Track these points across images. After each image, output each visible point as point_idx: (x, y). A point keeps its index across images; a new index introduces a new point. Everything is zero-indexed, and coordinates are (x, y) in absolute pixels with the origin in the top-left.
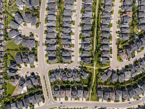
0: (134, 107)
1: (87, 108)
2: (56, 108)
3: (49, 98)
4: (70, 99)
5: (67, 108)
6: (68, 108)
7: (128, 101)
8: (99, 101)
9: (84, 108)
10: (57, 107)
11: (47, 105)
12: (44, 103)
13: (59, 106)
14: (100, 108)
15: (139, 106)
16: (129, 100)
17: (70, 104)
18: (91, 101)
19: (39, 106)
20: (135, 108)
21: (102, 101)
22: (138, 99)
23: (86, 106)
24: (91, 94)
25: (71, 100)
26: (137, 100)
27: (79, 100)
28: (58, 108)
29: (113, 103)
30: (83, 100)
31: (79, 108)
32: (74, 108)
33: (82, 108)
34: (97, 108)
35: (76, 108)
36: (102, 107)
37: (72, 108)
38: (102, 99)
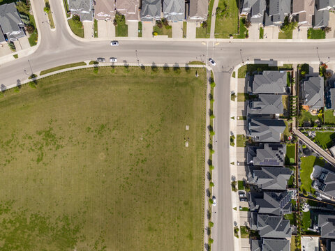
1: (202, 63)
2: (84, 64)
3: (52, 26)
4: (137, 31)
5: (123, 64)
6: (127, 67)
8: (247, 36)
9: (190, 66)
10: (87, 62)
11: (46, 52)
12: (35, 48)
13: (95, 60)
14: (253, 62)
17: (137, 49)
18: (216, 37)
19: (16, 56)
21: (261, 36)
23: (199, 59)
25: (140, 35)
27: (170, 36)
28: (88, 66)
29: (301, 41)
30: (184, 36)
31: (171, 65)
32: (151, 65)
33: (182, 65)
34: (240, 66)
35: (158, 65)
36: (260, 60)
37: (145, 65)
38: (261, 28)
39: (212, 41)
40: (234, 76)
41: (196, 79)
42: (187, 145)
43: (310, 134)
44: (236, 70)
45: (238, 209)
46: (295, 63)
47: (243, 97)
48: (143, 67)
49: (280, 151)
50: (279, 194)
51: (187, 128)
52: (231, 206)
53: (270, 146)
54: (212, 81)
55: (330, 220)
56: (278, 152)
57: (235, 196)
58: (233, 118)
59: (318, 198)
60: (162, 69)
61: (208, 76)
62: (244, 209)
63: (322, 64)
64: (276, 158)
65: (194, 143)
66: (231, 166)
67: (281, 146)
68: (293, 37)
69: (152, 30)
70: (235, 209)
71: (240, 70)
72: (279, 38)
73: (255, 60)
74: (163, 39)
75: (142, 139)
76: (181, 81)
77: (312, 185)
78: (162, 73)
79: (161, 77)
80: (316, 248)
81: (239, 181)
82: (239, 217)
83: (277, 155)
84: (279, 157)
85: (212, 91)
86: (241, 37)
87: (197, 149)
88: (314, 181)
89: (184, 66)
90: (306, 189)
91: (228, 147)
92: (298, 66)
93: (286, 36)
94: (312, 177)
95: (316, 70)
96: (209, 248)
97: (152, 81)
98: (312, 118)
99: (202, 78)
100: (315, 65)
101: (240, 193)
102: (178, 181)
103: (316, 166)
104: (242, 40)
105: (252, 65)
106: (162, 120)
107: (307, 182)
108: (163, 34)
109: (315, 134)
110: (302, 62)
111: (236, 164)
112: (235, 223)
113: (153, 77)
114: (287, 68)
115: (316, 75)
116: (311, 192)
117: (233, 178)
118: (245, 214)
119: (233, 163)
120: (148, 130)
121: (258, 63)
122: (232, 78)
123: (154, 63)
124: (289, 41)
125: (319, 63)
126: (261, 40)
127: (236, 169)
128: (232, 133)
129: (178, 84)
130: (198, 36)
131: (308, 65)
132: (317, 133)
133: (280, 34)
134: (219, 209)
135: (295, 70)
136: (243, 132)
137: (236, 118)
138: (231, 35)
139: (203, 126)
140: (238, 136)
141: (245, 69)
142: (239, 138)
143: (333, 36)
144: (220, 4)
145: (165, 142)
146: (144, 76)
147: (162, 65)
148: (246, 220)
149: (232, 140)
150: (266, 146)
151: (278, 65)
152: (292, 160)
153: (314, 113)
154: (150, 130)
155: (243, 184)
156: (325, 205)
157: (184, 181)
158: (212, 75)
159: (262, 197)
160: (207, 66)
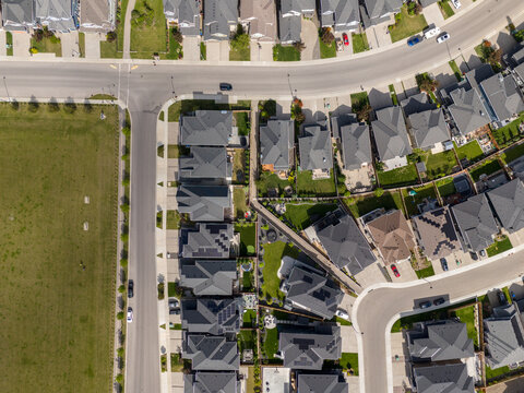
0: (391, 88)
1: (112, 98)
4: (5, 47)
7: (356, 50)
8: (181, 56)
9: (92, 102)
14: (191, 97)
15: (422, 80)
16: (361, 44)
17: (5, 74)
18: (133, 56)
20: (399, 91)
21: (203, 55)
22: (414, 41)
24: (135, 12)
25: (10, 52)
26: (410, 42)
27: (59, 53)
29: (264, 64)
30: (82, 55)
31: (61, 101)
32: (28, 100)
33: (79, 101)
34: (171, 102)
35: (40, 100)
36: (201, 93)
37: (18, 100)
38: (202, 43)
39: (127, 63)
40: (162, 119)
41: (103, 122)
42: (86, 227)
43: (277, 208)
44: (165, 109)
45: (168, 326)
46: (256, 98)
47: (177, 151)
48: (16, 105)
49: (223, 235)
50: (218, 303)
51: (87, 200)
52: (157, 323)
53: (207, 227)
54: (127, 125)
55: (296, 341)
56: (218, 237)
57: (163, 306)
58: (161, 184)
59: (286, 307)
60: (46, 107)
61: (121, 117)
62: (177, 327)
63: (295, 99)
64: (216, 246)
65: (99, 225)
66: (158, 259)
67: (225, 228)
68: (252, 57)
69: (28, 45)
70: (163, 327)
71: (171, 109)
72: (231, 59)
73: (194, 93)
74: (48, 58)
75: (12, 219)
76: (76, 125)
77: (281, 286)
78: (45, 113)
79: (45, 119)
80: (286, 384)
81: (169, 284)
82: (169, 340)
83: (217, 241)
84: (220, 244)
85: (127, 141)
86: (172, 57)
87: (103, 234)
88: (282, 281)
89: (83, 101)
90: (271, 293)
91: (154, 230)
92: (259, 104)
93: (239, 57)
94: (279, 275)
95: (287, 110)
96: (121, 389)
97: (28, 125)
98: (281, 183)
99: (112, 121)
100: (285, 102)
101: (171, 302)
102: (72, 285)
103: (286, 257)
104: (174, 62)
105: (189, 101)
106: (45, 188)
107: (272, 283)
108: (46, 51)
109: (285, 208)
110: (266, 98)
111: (164, 255)
112: (163, 350)
113: (30, 120)
114: (244, 107)
115: (286, 118)
116: (279, 297)
117: (161, 279)
118: (179, 334)
119: (161, 255)
120: (22, 205)
121: (199, 97)
122: (159, 122)
123: (33, 97)
124: (245, 63)
125: (291, 99)
126: (203, 63)
127: (165, 263)
128: (159, 208)
129: (71, 130)
130: (104, 55)
131: (274, 102)
132: (288, 207)
133: (231, 53)
134: (137, 328)
135: (255, 109)
136: (175, 207)
137: (165, 184)
138: (156, 54)
139: (115, 198)
140: (169, 212)
141: (178, 108)
142: (170, 216)
143: (311, 56)
144: (137, 5)
145: (51, 222)
146: (17, 118)
147: (47, 100)
148: (180, 343)
149: (159, 220)
150: (202, 228)
151: (230, 102)
152: (250, 249)
153: (282, 176)
154: (26, 205)
155: (176, 288)
156: (296, 318)
157: (80, 285)
158: (128, 116)
159: (195, 308)
160: (118, 102)
